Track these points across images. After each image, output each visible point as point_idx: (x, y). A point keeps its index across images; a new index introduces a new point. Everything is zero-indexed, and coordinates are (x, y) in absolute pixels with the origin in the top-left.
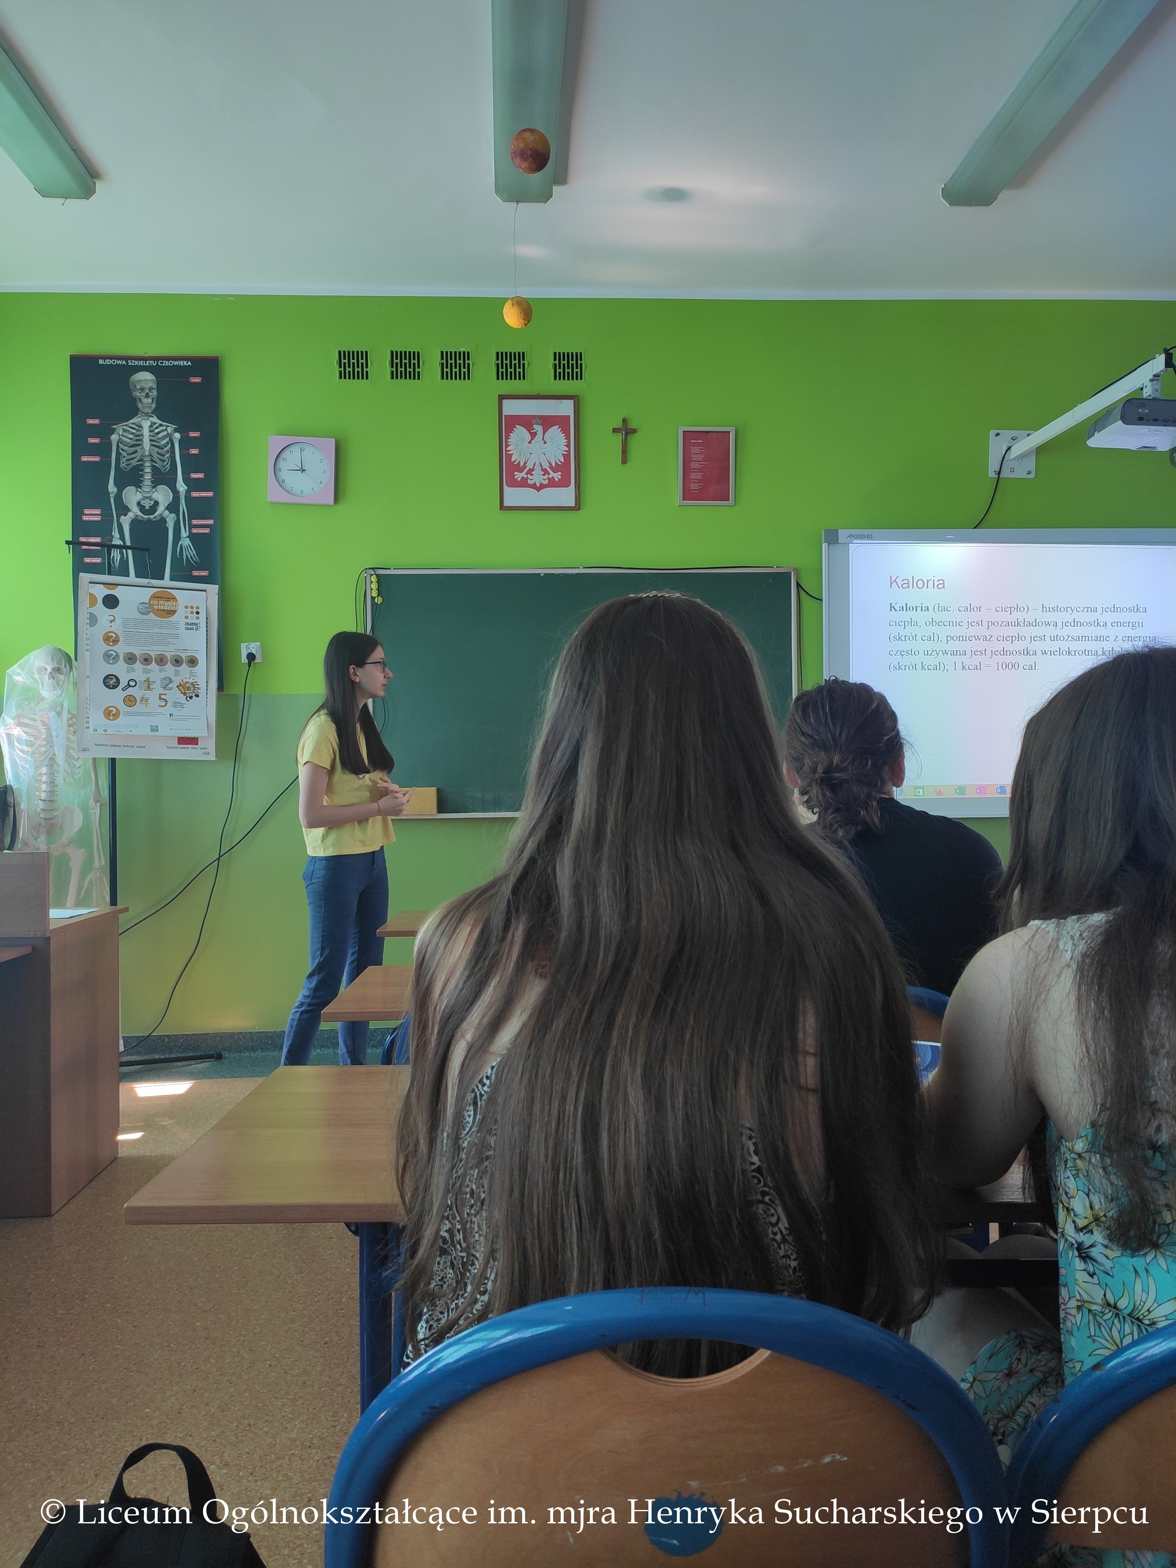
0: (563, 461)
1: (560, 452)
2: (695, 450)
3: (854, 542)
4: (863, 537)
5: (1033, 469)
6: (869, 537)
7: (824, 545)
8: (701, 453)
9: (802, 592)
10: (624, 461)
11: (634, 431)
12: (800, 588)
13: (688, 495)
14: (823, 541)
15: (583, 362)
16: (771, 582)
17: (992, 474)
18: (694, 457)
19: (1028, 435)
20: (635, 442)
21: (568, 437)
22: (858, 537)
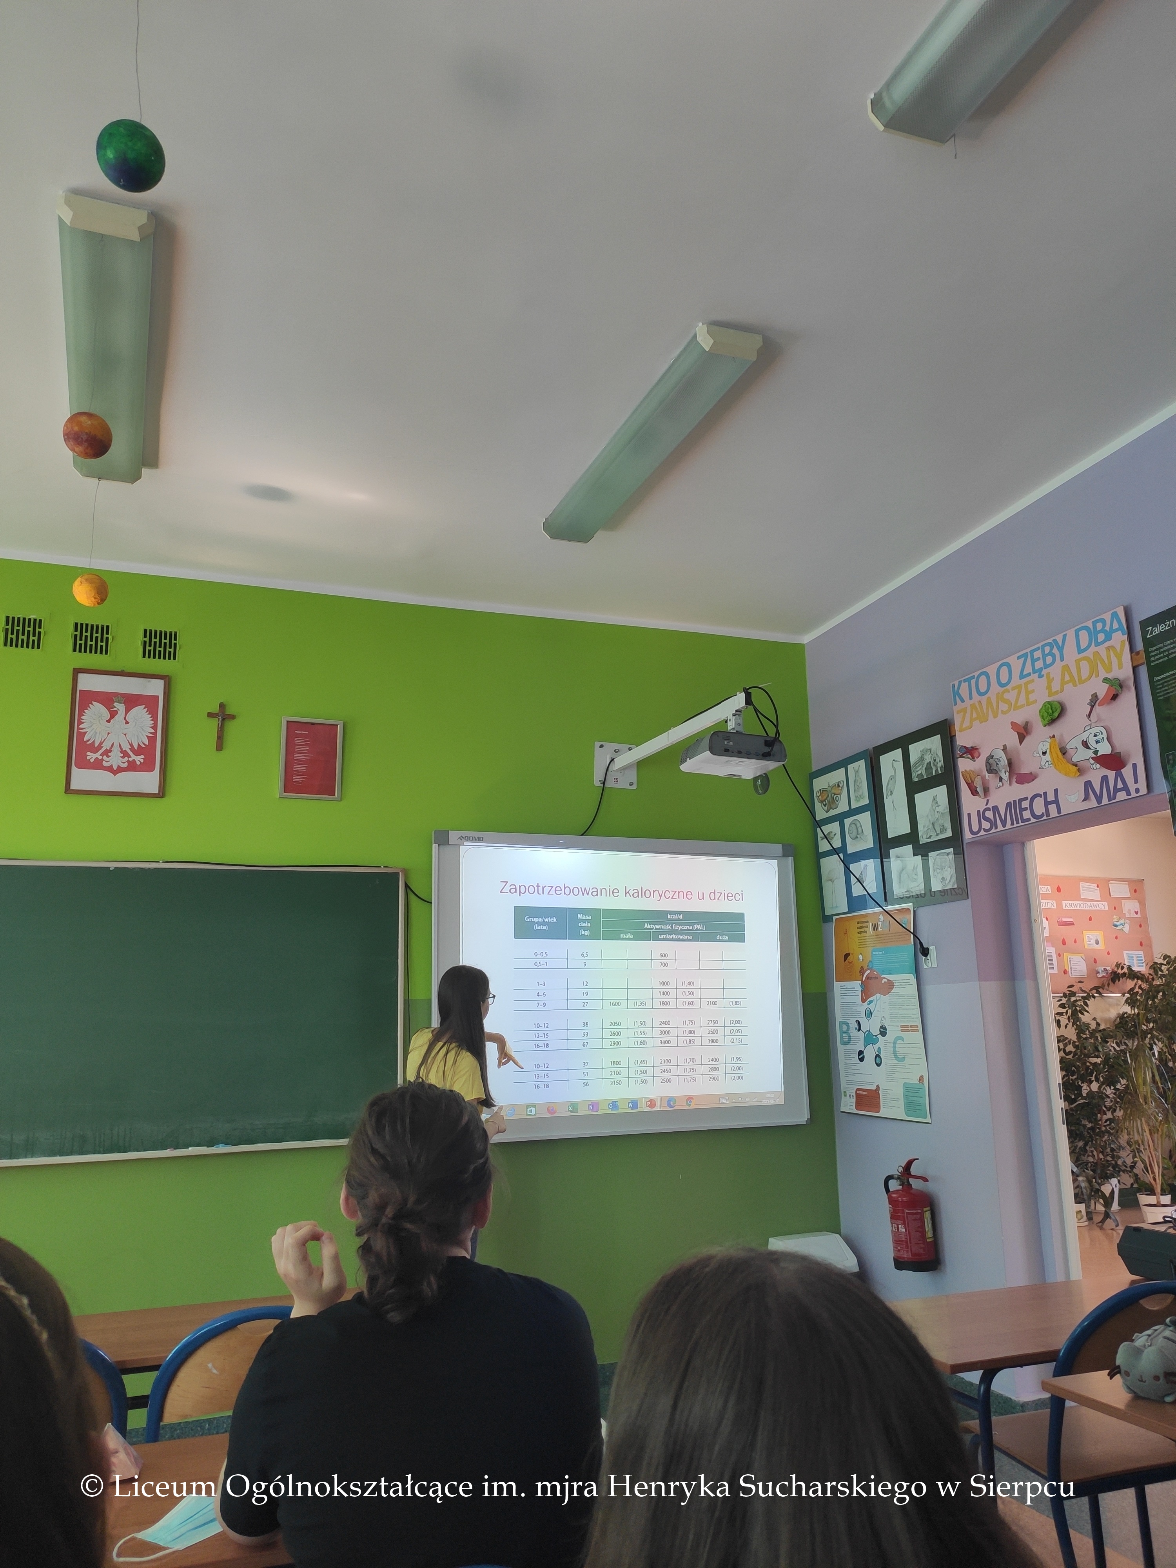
0: (147, 743)
1: (144, 734)
2: (298, 741)
3: (465, 844)
4: (474, 839)
5: (635, 780)
6: (480, 839)
7: (434, 845)
8: (306, 745)
9: (410, 892)
10: (220, 747)
11: (233, 717)
12: (408, 890)
13: (290, 786)
14: (433, 842)
15: (177, 642)
16: (378, 882)
17: (598, 784)
18: (297, 749)
19: (630, 749)
20: (232, 728)
21: (155, 718)
22: (468, 839)
